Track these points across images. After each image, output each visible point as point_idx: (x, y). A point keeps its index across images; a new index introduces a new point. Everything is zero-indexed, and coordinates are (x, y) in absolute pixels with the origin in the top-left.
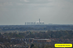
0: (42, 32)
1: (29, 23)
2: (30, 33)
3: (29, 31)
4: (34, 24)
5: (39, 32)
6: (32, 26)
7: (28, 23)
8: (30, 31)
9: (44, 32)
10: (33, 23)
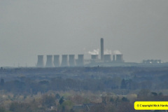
0: (112, 100)
1: (57, 57)
2: (61, 101)
3: (58, 96)
4: (75, 64)
5: (99, 100)
6: (69, 70)
7: (49, 57)
8: (62, 94)
9: (121, 96)
10: (72, 56)
